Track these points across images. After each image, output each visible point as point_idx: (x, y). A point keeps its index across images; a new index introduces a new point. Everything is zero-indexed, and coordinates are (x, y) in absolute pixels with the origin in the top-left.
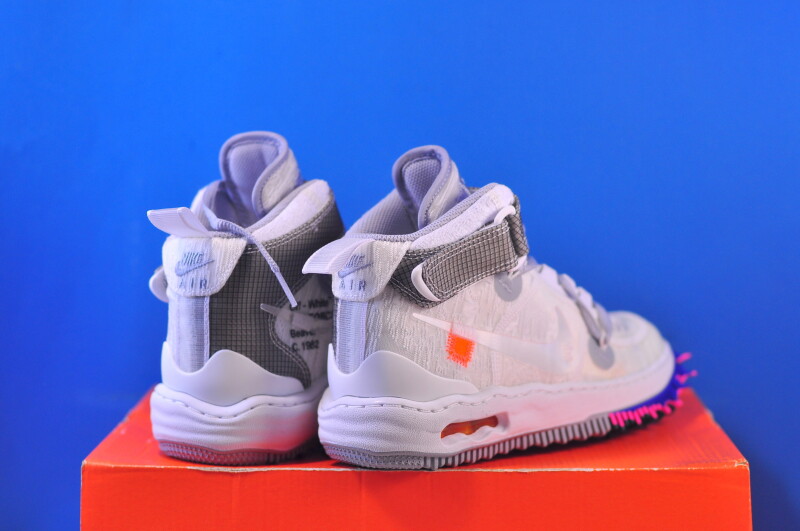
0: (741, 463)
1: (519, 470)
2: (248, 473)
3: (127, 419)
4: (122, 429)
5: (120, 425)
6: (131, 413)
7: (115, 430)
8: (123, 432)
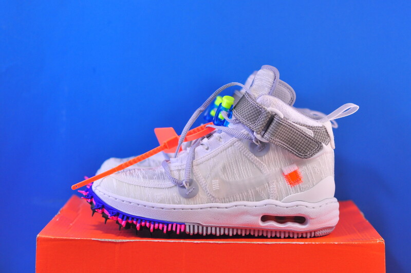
0: (380, 240)
1: (265, 243)
2: (123, 242)
3: (59, 213)
4: (57, 218)
5: (56, 216)
6: (61, 209)
7: (53, 219)
8: (58, 220)
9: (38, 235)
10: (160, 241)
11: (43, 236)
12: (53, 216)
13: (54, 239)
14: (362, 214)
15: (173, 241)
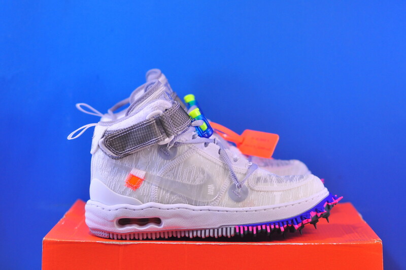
0: (378, 241)
2: (127, 245)
3: (64, 217)
4: (62, 222)
5: (61, 219)
6: (66, 213)
7: (59, 222)
8: (63, 223)
9: (44, 239)
10: (163, 243)
11: (49, 239)
12: (59, 220)
13: (60, 242)
14: (360, 216)
15: (175, 243)
